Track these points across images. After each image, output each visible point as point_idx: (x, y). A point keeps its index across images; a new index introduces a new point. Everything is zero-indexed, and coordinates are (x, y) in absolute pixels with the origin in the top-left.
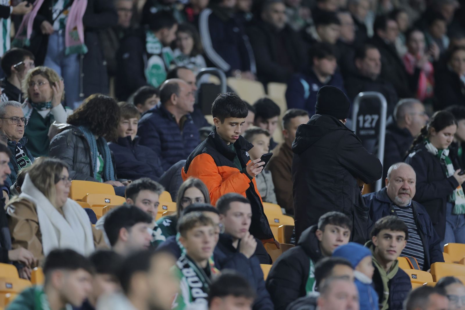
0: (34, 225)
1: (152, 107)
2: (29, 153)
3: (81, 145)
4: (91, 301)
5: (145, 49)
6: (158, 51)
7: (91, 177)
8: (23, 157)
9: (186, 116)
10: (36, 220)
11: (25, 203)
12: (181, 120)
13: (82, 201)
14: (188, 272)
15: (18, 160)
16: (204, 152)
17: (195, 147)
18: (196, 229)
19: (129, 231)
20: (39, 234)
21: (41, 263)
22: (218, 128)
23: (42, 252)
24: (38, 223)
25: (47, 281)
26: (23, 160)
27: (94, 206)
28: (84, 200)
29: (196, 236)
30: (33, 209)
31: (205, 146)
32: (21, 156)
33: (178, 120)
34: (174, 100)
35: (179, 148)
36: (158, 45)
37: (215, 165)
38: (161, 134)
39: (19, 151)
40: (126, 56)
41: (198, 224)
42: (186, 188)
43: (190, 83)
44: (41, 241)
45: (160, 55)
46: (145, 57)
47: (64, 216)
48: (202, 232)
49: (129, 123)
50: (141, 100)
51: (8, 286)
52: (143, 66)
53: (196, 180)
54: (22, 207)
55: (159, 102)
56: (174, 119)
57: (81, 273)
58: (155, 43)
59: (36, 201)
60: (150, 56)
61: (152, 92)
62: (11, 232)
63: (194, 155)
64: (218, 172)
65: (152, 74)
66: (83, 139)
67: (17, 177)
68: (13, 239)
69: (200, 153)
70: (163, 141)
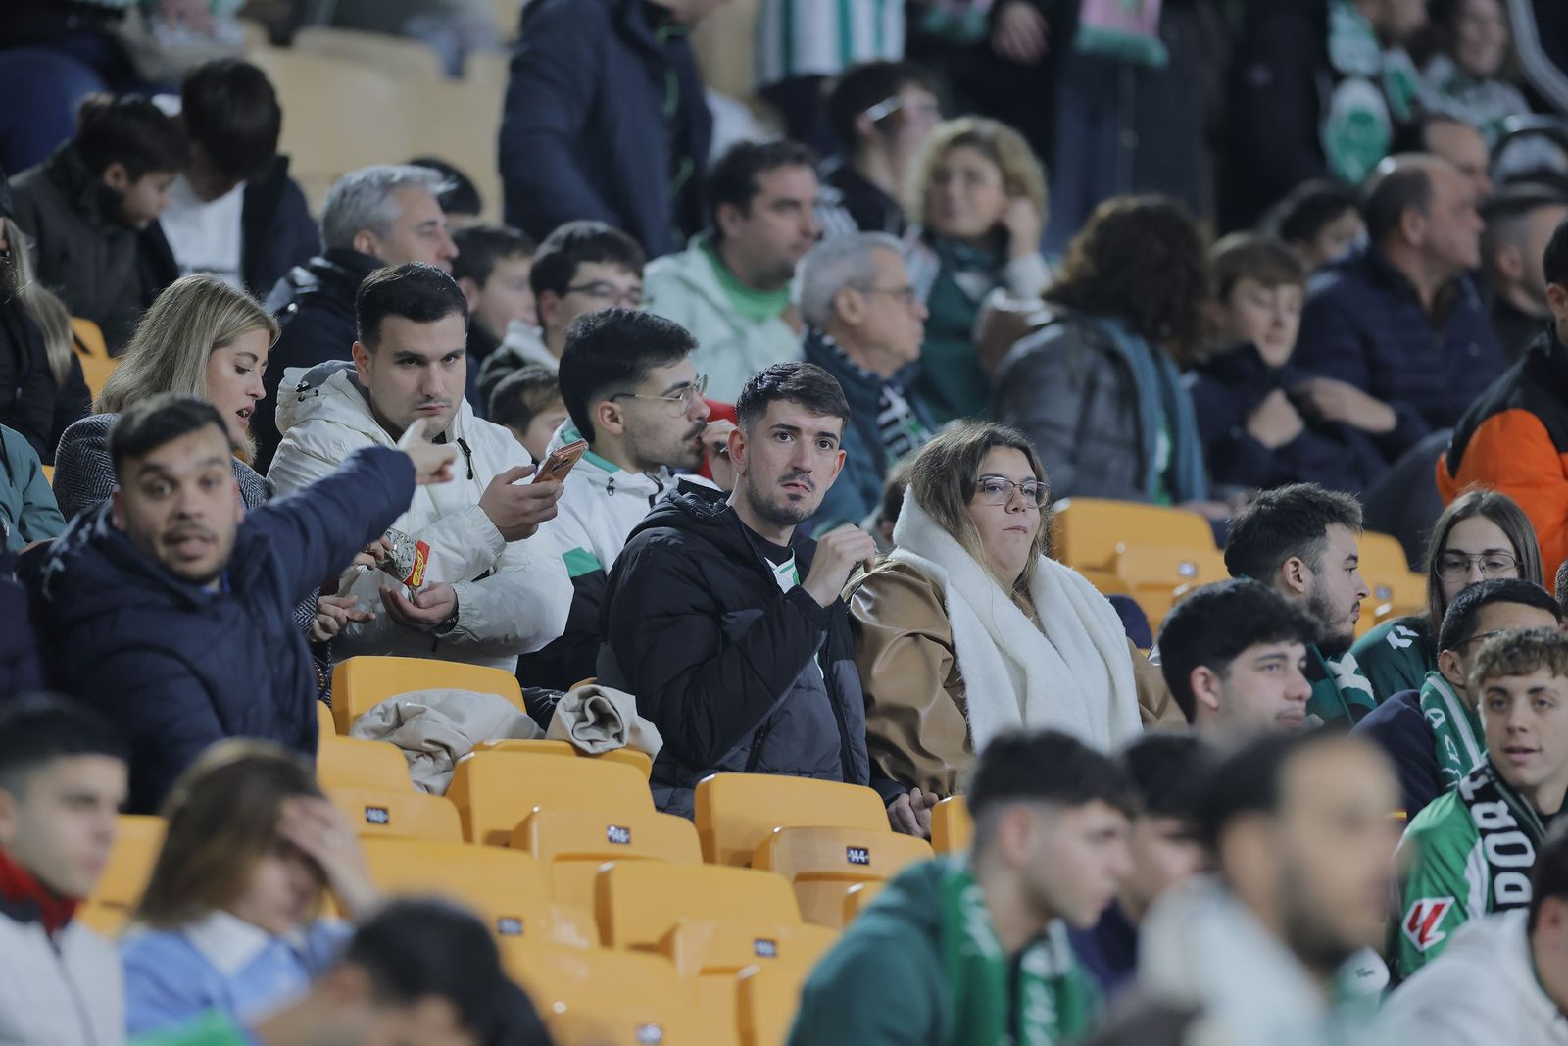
0: (941, 652)
1: (1337, 251)
2: (924, 409)
3: (1107, 378)
4: (1129, 908)
6: (1366, 66)
7: (1136, 488)
8: (904, 425)
9: (1455, 283)
10: (945, 637)
11: (906, 578)
12: (1438, 297)
13: (1103, 570)
14: (1488, 815)
15: (888, 435)
16: (1515, 406)
17: (1484, 386)
19: (1222, 674)
20: (955, 684)
21: (964, 780)
22: (1563, 321)
23: (968, 742)
24: (951, 648)
25: (981, 843)
26: (901, 436)
27: (1144, 588)
28: (1110, 566)
30: (933, 596)
31: (1518, 383)
32: (895, 421)
33: (1426, 295)
34: (1414, 228)
37: (1551, 449)
39: (889, 405)
40: (1260, 75)
42: (1455, 520)
43: (1468, 170)
44: (962, 705)
46: (1322, 82)
47: (1039, 625)
49: (1274, 305)
50: (1304, 226)
51: (855, 856)
52: (1315, 110)
53: (1489, 496)
54: (899, 593)
55: (1361, 237)
56: (1413, 295)
57: (1097, 816)
58: (1357, 35)
59: (941, 571)
61: (1340, 198)
62: (865, 676)
63: (1482, 413)
64: (1561, 474)
65: (1347, 144)
66: (1115, 358)
67: (883, 490)
68: (869, 700)
69: (1501, 407)
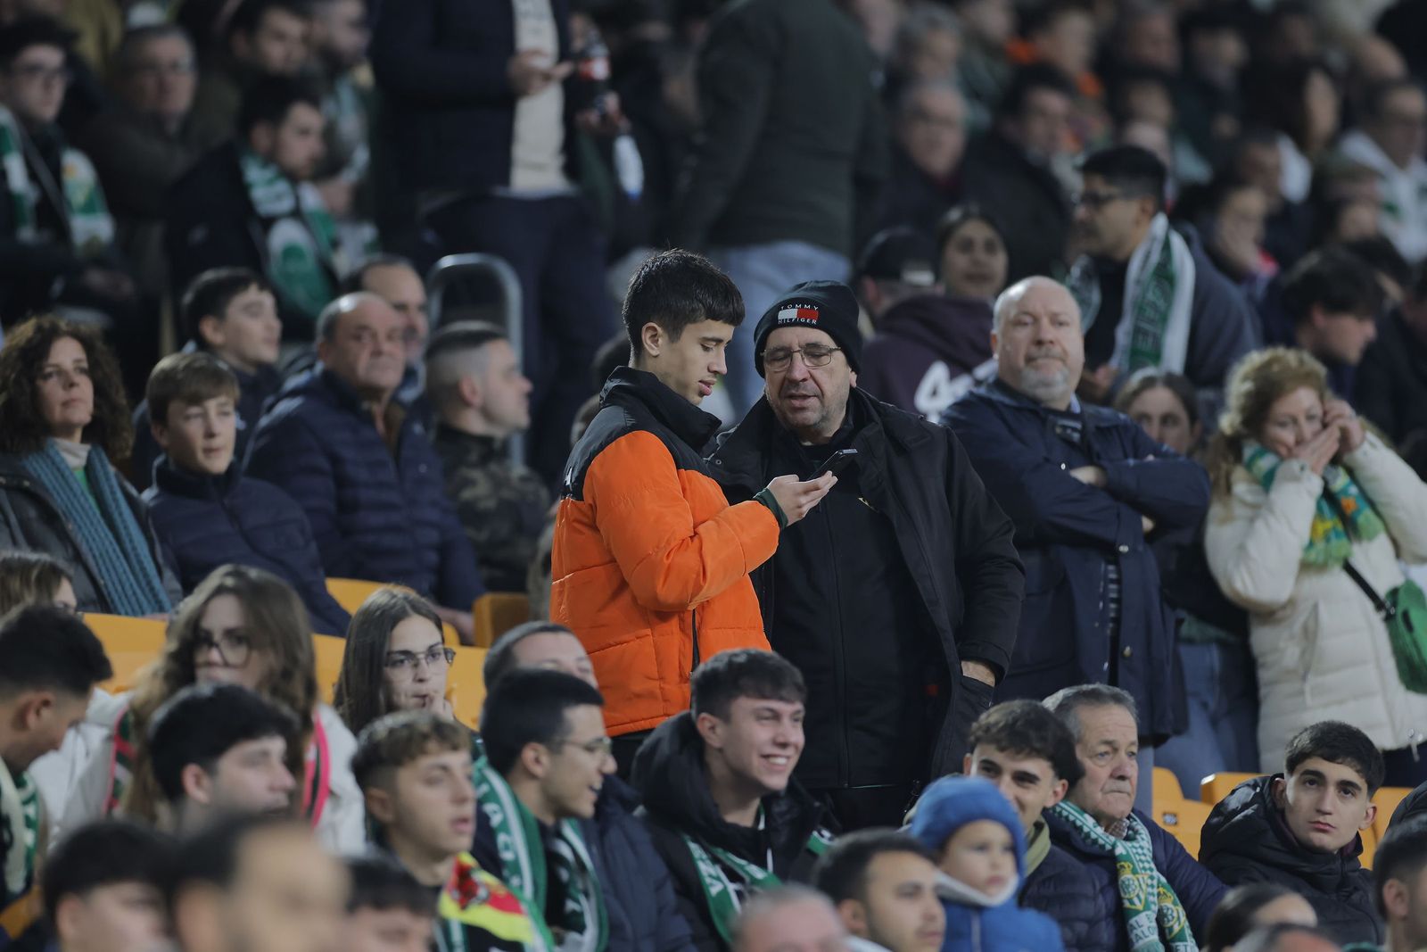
5: (248, 206)
6: (286, 205)
18: (425, 763)
29: (431, 782)
35: (389, 507)
36: (282, 186)
38: (335, 460)
40: (199, 235)
41: (432, 745)
45: (297, 214)
48: (445, 768)
49: (205, 416)
58: (270, 182)
60: (269, 222)
70: (342, 481)
